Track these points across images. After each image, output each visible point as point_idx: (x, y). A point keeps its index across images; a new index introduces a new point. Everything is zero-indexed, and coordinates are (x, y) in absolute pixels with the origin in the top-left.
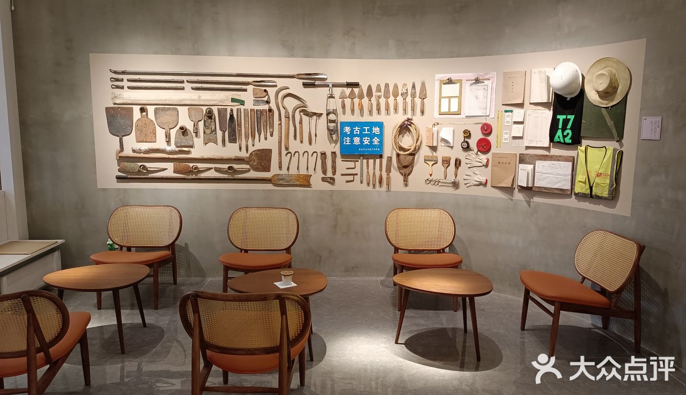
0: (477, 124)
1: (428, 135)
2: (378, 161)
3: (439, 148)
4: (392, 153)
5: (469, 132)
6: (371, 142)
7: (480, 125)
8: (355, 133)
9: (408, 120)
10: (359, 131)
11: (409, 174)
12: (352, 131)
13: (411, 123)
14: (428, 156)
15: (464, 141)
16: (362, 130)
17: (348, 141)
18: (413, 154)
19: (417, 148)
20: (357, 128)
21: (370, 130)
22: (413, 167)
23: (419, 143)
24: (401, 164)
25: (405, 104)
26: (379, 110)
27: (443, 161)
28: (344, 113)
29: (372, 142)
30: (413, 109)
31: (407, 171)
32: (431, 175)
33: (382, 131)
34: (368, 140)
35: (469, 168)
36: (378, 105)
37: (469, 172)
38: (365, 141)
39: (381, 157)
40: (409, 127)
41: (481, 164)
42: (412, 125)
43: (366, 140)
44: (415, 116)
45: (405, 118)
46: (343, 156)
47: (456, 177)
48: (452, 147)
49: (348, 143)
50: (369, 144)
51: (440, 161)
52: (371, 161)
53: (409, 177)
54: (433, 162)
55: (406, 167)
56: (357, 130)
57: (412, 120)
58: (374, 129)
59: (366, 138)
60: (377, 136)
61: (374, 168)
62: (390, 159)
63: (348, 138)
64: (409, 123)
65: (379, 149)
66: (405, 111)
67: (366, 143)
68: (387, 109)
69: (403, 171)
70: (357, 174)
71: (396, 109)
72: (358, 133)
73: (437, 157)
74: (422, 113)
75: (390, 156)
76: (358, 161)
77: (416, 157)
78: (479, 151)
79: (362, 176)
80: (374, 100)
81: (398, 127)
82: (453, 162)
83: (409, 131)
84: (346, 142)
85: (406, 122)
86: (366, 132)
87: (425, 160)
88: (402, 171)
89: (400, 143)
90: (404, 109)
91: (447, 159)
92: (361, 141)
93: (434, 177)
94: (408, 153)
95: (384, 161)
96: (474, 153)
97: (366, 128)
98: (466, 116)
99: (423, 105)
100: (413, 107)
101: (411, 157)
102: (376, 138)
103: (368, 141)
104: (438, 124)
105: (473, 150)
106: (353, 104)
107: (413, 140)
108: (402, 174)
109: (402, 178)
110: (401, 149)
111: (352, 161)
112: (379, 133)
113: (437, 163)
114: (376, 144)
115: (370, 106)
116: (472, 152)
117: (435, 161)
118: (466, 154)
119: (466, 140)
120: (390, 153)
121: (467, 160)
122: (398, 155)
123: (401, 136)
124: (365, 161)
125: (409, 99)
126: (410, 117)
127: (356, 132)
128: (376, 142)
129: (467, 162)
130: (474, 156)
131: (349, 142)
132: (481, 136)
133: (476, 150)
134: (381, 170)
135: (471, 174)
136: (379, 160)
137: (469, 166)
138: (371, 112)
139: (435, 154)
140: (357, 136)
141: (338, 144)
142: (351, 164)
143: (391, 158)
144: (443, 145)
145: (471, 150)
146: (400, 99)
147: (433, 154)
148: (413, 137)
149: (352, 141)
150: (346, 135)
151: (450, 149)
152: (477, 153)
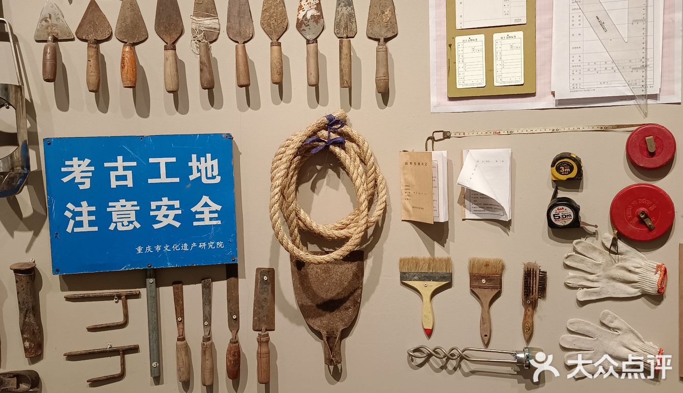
0: (604, 129)
1: (411, 179)
2: (220, 288)
3: (457, 231)
4: (275, 256)
5: (578, 162)
6: (187, 217)
7: (622, 138)
8: (114, 184)
9: (332, 123)
10: (129, 174)
11: (345, 333)
12: (100, 176)
13: (342, 134)
14: (416, 262)
15: (557, 202)
16: (144, 172)
17: (85, 218)
18: (357, 256)
19: (370, 231)
20: (120, 162)
21: (180, 169)
22: (357, 305)
23: (377, 211)
24: (313, 295)
25: (316, 62)
26: (210, 86)
27: (475, 278)
28: (63, 102)
29: (192, 217)
30: (347, 83)
31: (336, 320)
32: (429, 333)
33: (228, 169)
34: (171, 208)
35: (582, 304)
36: (208, 67)
37: (583, 320)
38: (160, 215)
39: (231, 271)
40: (337, 150)
41: (631, 291)
42: (348, 144)
43: (164, 211)
44: (358, 107)
45: (319, 115)
46: (70, 281)
47: (528, 340)
48: (506, 225)
49: (86, 228)
50: (177, 224)
51: (461, 279)
52: (193, 292)
53: (348, 341)
54: (435, 285)
55: (330, 306)
56: (121, 172)
57: (342, 122)
58: (194, 164)
59: (165, 201)
60: (211, 191)
61: (207, 318)
62: (267, 278)
63: (85, 207)
64: (333, 136)
65: (220, 244)
66: (316, 87)
67: (165, 222)
68: (246, 84)
69: (324, 321)
70: (135, 349)
71: (280, 84)
72: (129, 183)
73: (448, 262)
74: (385, 95)
75: (266, 265)
76: (137, 296)
77: (369, 264)
78: (620, 236)
79: (156, 353)
80: (187, 48)
81: (290, 151)
82: (513, 284)
83: (338, 165)
84: (79, 224)
85: (324, 133)
86: (164, 179)
87: (404, 277)
88: (317, 323)
89: (302, 214)
90: (313, 81)
91: (489, 271)
92: (144, 216)
93: (442, 341)
94: (337, 254)
95: (247, 286)
96: (598, 245)
97: (163, 161)
98: (561, 102)
99: (384, 62)
100: (346, 70)
101: (352, 267)
102: (205, 199)
103: (172, 213)
104: (446, 136)
105: (594, 234)
106: (100, 64)
107: (357, 204)
108: (318, 334)
109: (317, 348)
110: (309, 236)
111: (110, 298)
112: (218, 180)
113: (449, 286)
114: (207, 222)
115: (171, 69)
116: (588, 241)
117: (442, 278)
118: (565, 249)
119: (561, 194)
120: (268, 256)
121: (571, 273)
122: (299, 264)
123: (306, 186)
124: (166, 293)
125: (329, 43)
126: (337, 113)
127: (118, 178)
128: (207, 216)
129: (572, 282)
130: (602, 258)
131: (91, 223)
132: (628, 179)
133: (607, 234)
134: (234, 323)
135: (592, 326)
136: (224, 284)
137: (581, 295)
138: (178, 95)
139: (439, 252)
140: (123, 193)
141: (45, 232)
142: (110, 311)
143: (271, 273)
144: (469, 215)
145: (585, 234)
146: (293, 42)
147: (431, 250)
148: (353, 192)
149: (103, 218)
150: (74, 193)
151: (498, 229)
152: (614, 244)
